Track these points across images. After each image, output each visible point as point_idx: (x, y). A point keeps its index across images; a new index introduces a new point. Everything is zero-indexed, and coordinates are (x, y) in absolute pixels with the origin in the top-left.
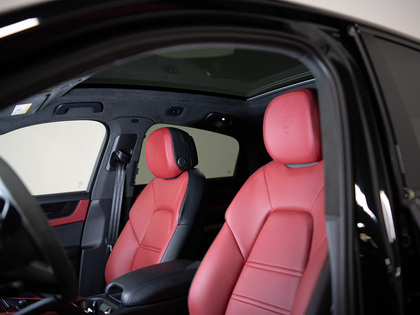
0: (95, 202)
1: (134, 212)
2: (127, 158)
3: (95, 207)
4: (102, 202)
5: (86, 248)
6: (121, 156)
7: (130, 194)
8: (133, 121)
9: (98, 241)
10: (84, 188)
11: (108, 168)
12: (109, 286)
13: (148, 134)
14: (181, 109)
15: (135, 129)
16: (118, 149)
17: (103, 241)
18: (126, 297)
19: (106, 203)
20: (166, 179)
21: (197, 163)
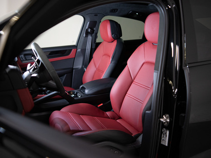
0: (79, 50)
1: (95, 55)
2: (93, 31)
3: (79, 52)
4: (82, 50)
5: (75, 69)
6: (90, 30)
7: (94, 47)
8: (95, 15)
9: (80, 67)
10: (75, 43)
11: (84, 35)
12: (81, 86)
13: (102, 21)
14: (117, 10)
15: (96, 19)
16: (89, 27)
17: (82, 67)
18: (87, 91)
19: (84, 50)
20: (109, 42)
21: (121, 36)
